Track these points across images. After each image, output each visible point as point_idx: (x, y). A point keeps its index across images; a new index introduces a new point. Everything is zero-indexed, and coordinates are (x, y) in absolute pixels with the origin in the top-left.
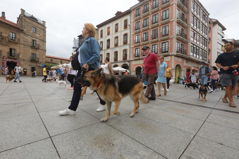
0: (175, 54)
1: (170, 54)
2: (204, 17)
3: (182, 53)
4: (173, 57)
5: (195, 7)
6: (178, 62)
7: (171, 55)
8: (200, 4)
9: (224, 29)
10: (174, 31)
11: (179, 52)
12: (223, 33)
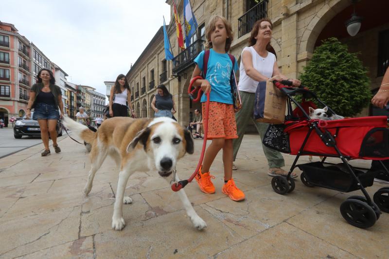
0: (18, 99)
1: (13, 99)
2: (46, 64)
3: (24, 99)
4: (16, 103)
5: (37, 56)
6: (22, 107)
7: (14, 101)
8: (42, 53)
9: (66, 75)
10: (16, 78)
11: (22, 98)
12: (66, 79)
